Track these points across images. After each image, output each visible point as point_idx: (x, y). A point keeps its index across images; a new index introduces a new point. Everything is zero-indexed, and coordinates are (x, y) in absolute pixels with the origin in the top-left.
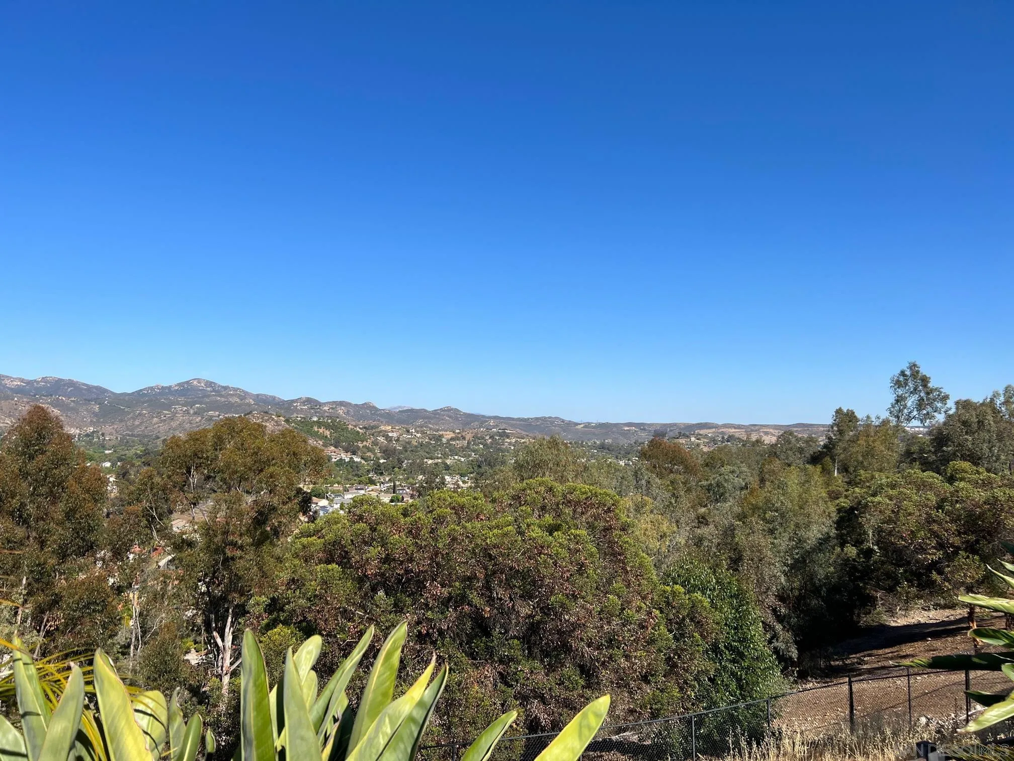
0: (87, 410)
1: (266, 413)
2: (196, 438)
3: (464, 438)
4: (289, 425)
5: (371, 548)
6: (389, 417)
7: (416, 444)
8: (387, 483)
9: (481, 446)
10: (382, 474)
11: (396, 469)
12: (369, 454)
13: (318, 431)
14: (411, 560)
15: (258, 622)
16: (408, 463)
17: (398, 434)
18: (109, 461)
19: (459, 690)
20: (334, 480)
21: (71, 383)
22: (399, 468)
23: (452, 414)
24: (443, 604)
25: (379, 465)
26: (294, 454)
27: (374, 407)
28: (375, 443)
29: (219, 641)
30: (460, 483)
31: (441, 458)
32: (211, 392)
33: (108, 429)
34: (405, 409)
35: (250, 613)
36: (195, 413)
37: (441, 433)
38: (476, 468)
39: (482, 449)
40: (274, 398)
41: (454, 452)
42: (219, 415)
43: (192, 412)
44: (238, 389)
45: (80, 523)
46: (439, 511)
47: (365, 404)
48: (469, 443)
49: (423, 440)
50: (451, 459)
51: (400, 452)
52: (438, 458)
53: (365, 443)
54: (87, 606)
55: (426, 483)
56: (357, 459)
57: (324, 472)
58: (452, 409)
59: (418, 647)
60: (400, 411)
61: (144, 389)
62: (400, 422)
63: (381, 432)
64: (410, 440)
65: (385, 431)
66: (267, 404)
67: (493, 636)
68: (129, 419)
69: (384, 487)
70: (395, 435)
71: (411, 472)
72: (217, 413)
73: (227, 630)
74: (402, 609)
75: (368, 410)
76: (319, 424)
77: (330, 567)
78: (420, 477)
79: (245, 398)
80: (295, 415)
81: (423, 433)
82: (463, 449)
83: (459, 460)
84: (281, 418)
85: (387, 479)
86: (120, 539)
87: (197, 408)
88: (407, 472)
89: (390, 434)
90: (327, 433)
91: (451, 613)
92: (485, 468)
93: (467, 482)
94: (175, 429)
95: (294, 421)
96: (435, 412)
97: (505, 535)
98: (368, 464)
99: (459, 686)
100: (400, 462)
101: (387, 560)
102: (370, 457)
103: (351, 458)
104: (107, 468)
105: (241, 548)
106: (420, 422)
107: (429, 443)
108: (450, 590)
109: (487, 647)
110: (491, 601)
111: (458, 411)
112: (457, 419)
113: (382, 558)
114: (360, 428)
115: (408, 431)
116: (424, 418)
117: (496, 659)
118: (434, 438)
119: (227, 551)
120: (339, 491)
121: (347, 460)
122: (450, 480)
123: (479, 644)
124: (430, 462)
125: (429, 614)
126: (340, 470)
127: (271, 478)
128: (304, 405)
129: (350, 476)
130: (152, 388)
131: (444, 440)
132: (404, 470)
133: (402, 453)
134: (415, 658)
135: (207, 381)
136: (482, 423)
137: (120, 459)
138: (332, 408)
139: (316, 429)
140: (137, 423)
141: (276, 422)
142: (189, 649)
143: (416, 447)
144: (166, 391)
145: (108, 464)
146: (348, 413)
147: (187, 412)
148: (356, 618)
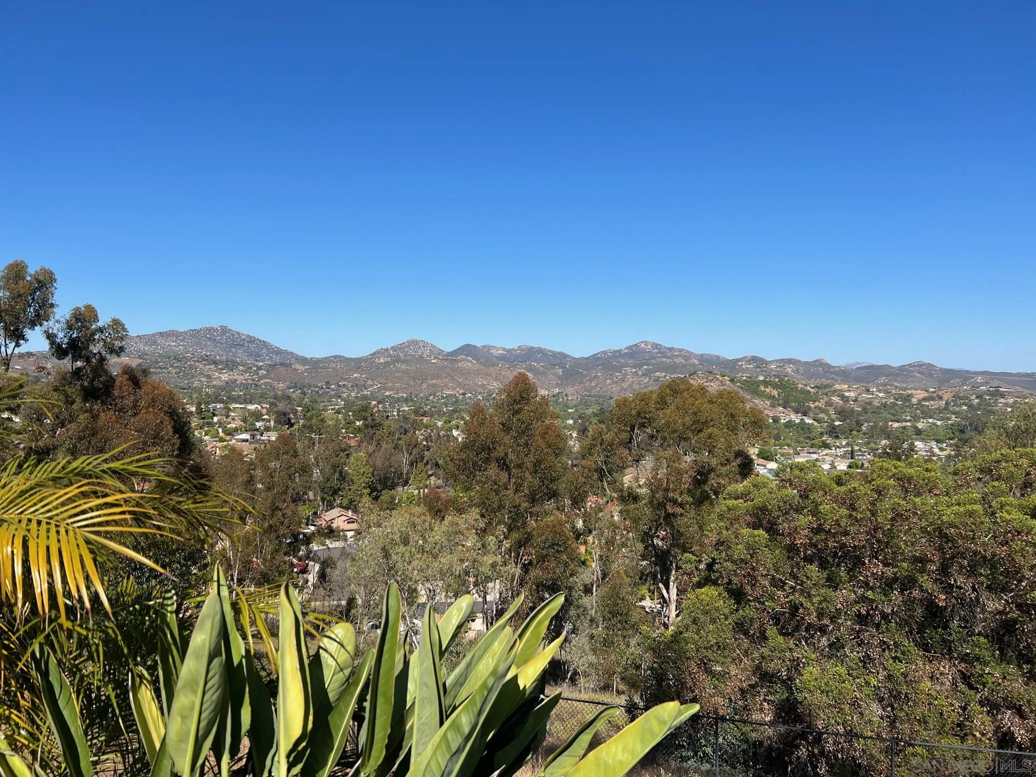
0: (553, 374)
1: (710, 372)
2: (644, 398)
3: (941, 398)
4: (734, 385)
5: (801, 516)
6: (845, 374)
7: (879, 405)
8: (844, 447)
9: (965, 408)
10: (837, 437)
11: (854, 433)
12: (822, 415)
13: (765, 391)
14: (846, 533)
15: (690, 578)
16: (869, 426)
17: (856, 393)
18: (572, 418)
19: (906, 682)
20: (784, 442)
21: (540, 351)
22: (858, 431)
23: (925, 370)
24: (887, 585)
25: (834, 428)
26: (732, 416)
27: (827, 364)
28: (829, 404)
29: (664, 592)
30: (936, 451)
31: (910, 421)
32: (658, 353)
33: (570, 390)
34: (864, 365)
35: (682, 569)
36: (643, 375)
37: (910, 392)
38: (957, 434)
39: (967, 412)
40: (719, 357)
41: (927, 414)
42: (666, 376)
43: (640, 373)
44: (683, 349)
45: (544, 473)
46: (879, 482)
47: (817, 360)
48: (947, 404)
49: (886, 400)
50: (923, 422)
51: (859, 414)
52: (906, 421)
53: (817, 403)
54: (552, 546)
55: (890, 449)
56: (808, 421)
57: (764, 434)
58: (924, 364)
59: (857, 627)
60: (858, 368)
61: (598, 353)
62: (858, 380)
63: (835, 391)
64: (871, 400)
65: (841, 390)
66: (712, 365)
67: (950, 629)
68: (587, 381)
69: (840, 452)
70: (852, 394)
71: (871, 436)
72: (664, 374)
73: (671, 584)
74: (838, 584)
75: (820, 368)
76: (766, 383)
77: (756, 532)
78: (884, 442)
79: (690, 359)
80: (741, 374)
81: (887, 392)
82: (940, 411)
83: (934, 424)
84: (726, 378)
85: (844, 443)
86: (576, 489)
87: (645, 369)
88: (867, 436)
89: (847, 394)
90: (775, 393)
91: (896, 596)
92: (970, 433)
93: (945, 450)
94: (626, 390)
95: (739, 381)
96: (902, 368)
97: (971, 514)
98: (821, 426)
99: (905, 678)
100: (859, 424)
101: (818, 530)
102: (823, 418)
103: (802, 420)
104: (570, 425)
105: (681, 505)
106: (882, 380)
107: (894, 404)
108: (895, 570)
109: (944, 640)
110: (948, 589)
111: (932, 366)
112: (931, 375)
113: (813, 528)
114: (811, 388)
115: (868, 390)
116: (887, 375)
117: (956, 656)
118: (900, 398)
119: (668, 507)
120: (789, 454)
121: (797, 421)
122: (922, 446)
123: (933, 635)
124: (896, 425)
125: (869, 593)
126: (790, 432)
127: (710, 438)
128: (750, 364)
129: (801, 439)
130: (604, 352)
131: (914, 401)
132: (864, 434)
133: (861, 415)
134: (854, 639)
135: (654, 343)
136: (966, 379)
137: (580, 417)
138: (780, 367)
139: (762, 388)
140: (593, 384)
141: (721, 382)
142: (644, 596)
143: (878, 407)
144: (617, 354)
145: (571, 422)
146: (797, 371)
147: (636, 373)
148: (787, 588)
